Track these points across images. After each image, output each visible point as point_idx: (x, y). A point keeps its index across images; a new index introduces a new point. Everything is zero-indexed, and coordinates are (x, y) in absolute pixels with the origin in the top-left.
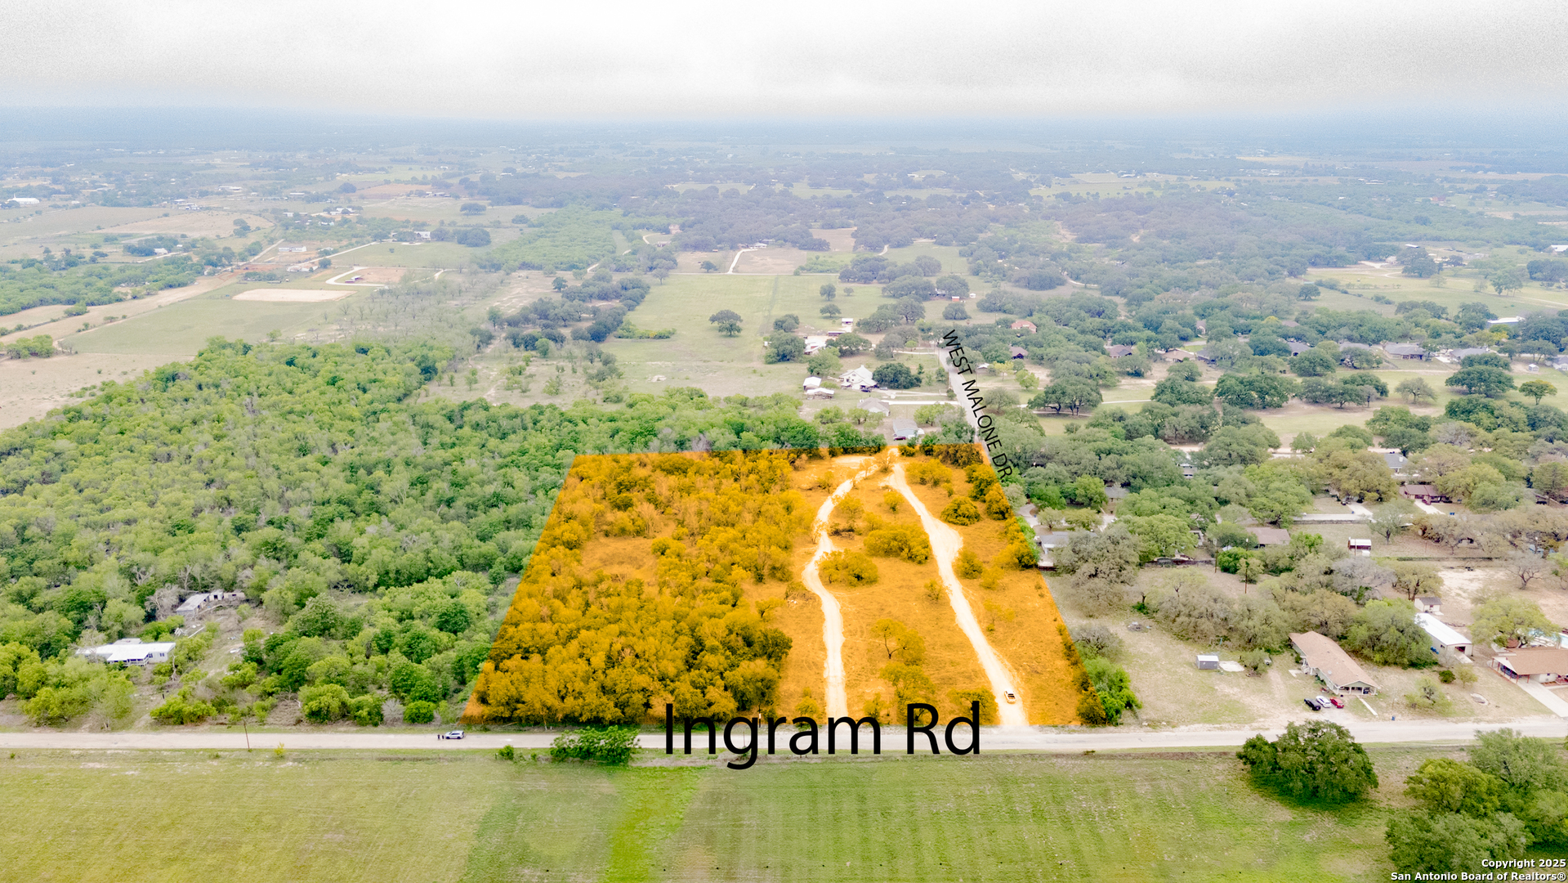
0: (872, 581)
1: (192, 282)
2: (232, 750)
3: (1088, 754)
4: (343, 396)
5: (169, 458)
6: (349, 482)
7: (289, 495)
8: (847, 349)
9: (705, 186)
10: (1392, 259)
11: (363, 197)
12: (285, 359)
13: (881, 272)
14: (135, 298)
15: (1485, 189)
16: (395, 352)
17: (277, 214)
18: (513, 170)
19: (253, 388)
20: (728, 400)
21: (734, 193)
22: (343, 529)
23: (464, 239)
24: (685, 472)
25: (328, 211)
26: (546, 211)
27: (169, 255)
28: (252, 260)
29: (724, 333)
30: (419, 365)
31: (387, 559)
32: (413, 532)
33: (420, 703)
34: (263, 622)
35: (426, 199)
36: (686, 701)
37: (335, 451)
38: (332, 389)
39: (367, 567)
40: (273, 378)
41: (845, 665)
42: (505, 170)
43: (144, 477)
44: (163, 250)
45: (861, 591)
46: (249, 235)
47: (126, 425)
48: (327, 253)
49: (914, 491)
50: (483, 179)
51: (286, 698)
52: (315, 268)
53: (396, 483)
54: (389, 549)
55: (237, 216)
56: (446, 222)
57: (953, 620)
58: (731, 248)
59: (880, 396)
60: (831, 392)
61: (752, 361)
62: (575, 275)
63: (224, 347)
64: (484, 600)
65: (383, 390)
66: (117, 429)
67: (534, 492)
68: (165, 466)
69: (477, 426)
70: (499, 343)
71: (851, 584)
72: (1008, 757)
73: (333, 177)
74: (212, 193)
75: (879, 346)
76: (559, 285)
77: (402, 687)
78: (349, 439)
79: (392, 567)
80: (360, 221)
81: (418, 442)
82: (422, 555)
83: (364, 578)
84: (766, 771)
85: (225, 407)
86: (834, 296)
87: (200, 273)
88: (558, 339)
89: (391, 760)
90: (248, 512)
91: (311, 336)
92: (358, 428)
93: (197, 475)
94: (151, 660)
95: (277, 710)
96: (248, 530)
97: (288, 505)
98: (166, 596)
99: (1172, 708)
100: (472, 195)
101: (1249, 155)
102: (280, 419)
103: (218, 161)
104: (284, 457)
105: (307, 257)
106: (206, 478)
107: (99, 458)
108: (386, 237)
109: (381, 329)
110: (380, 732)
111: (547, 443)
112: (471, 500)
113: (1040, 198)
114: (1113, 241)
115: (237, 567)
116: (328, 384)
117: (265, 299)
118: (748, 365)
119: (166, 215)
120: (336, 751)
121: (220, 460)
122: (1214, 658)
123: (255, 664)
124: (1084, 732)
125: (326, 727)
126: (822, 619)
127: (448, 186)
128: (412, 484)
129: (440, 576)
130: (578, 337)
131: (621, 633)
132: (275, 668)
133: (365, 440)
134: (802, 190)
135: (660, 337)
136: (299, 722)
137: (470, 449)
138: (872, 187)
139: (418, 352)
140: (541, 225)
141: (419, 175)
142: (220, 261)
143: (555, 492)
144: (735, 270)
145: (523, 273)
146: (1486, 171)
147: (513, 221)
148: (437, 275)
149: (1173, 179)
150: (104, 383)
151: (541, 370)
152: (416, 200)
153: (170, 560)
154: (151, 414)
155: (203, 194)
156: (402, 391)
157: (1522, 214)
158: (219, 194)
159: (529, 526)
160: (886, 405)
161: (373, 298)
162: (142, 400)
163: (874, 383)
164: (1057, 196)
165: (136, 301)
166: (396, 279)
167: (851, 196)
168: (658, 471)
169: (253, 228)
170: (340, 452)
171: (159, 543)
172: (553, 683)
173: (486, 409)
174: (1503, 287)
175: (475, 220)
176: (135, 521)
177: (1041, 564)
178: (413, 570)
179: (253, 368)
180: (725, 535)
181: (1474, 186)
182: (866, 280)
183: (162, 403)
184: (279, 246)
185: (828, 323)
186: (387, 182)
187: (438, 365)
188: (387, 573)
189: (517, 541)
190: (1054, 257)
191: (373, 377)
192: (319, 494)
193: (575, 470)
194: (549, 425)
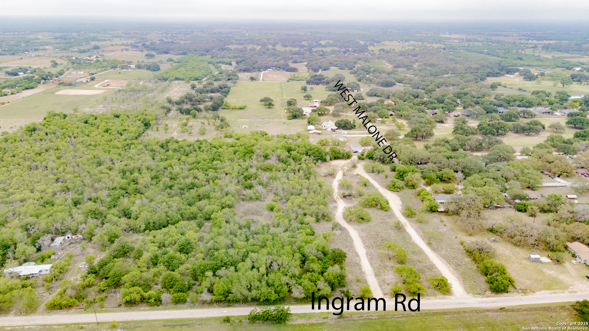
0: (368, 221)
1: (36, 87)
2: (89, 324)
3: (502, 309)
4: (112, 137)
5: (37, 168)
6: (123, 178)
7: (96, 185)
8: (321, 113)
9: (241, 47)
10: (517, 74)
11: (103, 51)
12: (83, 121)
13: (323, 81)
14: (12, 94)
15: (537, 47)
16: (131, 117)
17: (69, 58)
18: (163, 41)
19: (71, 134)
20: (278, 136)
21: (253, 50)
22: (125, 202)
23: (149, 68)
24: (271, 170)
25: (90, 56)
26: (180, 56)
27: (25, 75)
28: (61, 77)
29: (267, 107)
30: (142, 122)
31: (149, 217)
32: (158, 203)
33: (180, 294)
34: (93, 250)
35: (129, 52)
36: (308, 289)
37: (113, 164)
38: (107, 134)
39: (140, 221)
40: (79, 129)
41: (371, 264)
42: (159, 41)
43: (27, 178)
44: (22, 73)
45: (364, 226)
46: (58, 66)
47: (15, 152)
48: (92, 74)
49: (370, 176)
50: (151, 44)
51: (111, 292)
52: (88, 80)
53: (145, 179)
54: (148, 212)
55: (51, 59)
56: (140, 61)
57: (411, 239)
58: (259, 71)
59: (340, 133)
60: (320, 132)
61: (281, 118)
62: (199, 82)
63: (55, 116)
64: (197, 235)
65: (129, 134)
66: (11, 155)
67: (208, 181)
68: (36, 172)
69: (175, 150)
70: (174, 112)
71: (359, 222)
72: (465, 312)
73: (89, 43)
74: (40, 49)
75: (334, 111)
76: (193, 87)
77: (169, 285)
78: (119, 157)
79: (151, 221)
80: (104, 61)
81: (150, 158)
82: (164, 214)
83: (138, 226)
84: (353, 324)
85: (60, 143)
86: (306, 90)
87: (39, 83)
88: (199, 110)
89: (170, 326)
90: (79, 194)
91: (92, 110)
92: (123, 153)
93: (51, 176)
94: (41, 273)
95: (108, 299)
96: (80, 204)
97: (96, 190)
98: (45, 240)
99: (528, 282)
100: (148, 50)
101: (443, 34)
102: (86, 148)
103: (40, 37)
104: (91, 167)
105: (84, 76)
106: (55, 177)
107: (4, 169)
108: (116, 67)
109: (122, 106)
110: (161, 310)
111: (207, 158)
112: (181, 186)
113: (373, 51)
114: (409, 67)
115: (78, 223)
116: (105, 132)
117: (69, 94)
118: (281, 120)
119: (21, 59)
120: (141, 322)
121: (61, 169)
122: (537, 256)
123: (94, 275)
124: (494, 297)
125: (133, 308)
126: (352, 241)
127: (137, 47)
128: (152, 179)
129: (173, 224)
130: (207, 109)
131: (269, 253)
132: (104, 276)
133: (126, 158)
134: (279, 48)
135: (241, 109)
136: (120, 305)
137: (174, 161)
138: (307, 47)
139: (142, 117)
140: (179, 62)
141: (125, 42)
142: (47, 78)
143: (217, 181)
144: (263, 80)
145: (177, 82)
146: (532, 40)
147: (167, 60)
148: (141, 83)
149: (420, 43)
150: (3, 133)
151: (195, 124)
152: (125, 52)
153: (45, 221)
154: (26, 147)
155: (36, 50)
156: (137, 134)
157: (555, 56)
158: (42, 50)
159: (209, 198)
160: (345, 137)
161: (116, 93)
162: (21, 140)
163: (336, 128)
164: (380, 50)
165: (13, 95)
166: (124, 85)
167: (300, 50)
168: (260, 170)
169: (59, 64)
170: (116, 164)
171: (38, 211)
172: (244, 283)
173: (177, 142)
174: (565, 84)
175: (151, 60)
176: (25, 200)
177: (439, 210)
178: (161, 222)
179: (69, 125)
180: (298, 200)
181: (533, 46)
182: (317, 84)
183: (30, 142)
184: (71, 71)
185: (308, 102)
186: (112, 45)
187: (151, 122)
188: (149, 223)
189: (206, 206)
190: (388, 74)
191: (124, 129)
192: (110, 185)
193: (223, 170)
194: (206, 149)
